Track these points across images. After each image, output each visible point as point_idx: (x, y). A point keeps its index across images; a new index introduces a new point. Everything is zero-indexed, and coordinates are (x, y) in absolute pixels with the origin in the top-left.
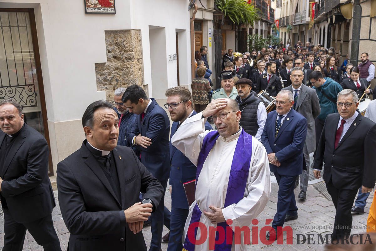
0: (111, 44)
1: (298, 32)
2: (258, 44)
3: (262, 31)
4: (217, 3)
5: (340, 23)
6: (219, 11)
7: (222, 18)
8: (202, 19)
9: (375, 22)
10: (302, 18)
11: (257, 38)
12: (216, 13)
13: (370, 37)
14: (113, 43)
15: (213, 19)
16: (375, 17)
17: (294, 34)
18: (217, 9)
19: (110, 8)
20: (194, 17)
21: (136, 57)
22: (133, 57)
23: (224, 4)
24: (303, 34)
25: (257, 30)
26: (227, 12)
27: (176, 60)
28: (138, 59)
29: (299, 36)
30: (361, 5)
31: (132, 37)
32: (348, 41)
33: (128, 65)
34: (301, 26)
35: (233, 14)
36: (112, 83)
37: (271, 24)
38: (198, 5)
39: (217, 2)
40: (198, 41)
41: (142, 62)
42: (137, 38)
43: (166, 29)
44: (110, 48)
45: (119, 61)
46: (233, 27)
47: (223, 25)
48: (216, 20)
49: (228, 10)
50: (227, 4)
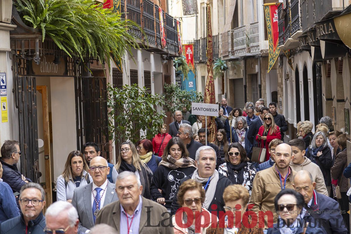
1: (242, 76)
2: (139, 111)
3: (147, 74)
4: (20, 7)
5: (340, 58)
6: (26, 27)
7: (35, 43)
10: (250, 40)
11: (133, 96)
12: (18, 34)
15: (11, 47)
17: (233, 82)
18: (19, 20)
23: (38, 10)
24: (257, 81)
25: (134, 74)
26: (46, 31)
29: (245, 87)
34: (249, 61)
35: (65, 36)
37: (170, 58)
39: (21, 4)
46: (67, 68)
47: (38, 64)
48: (20, 51)
49: (52, 26)
50: (48, 11)
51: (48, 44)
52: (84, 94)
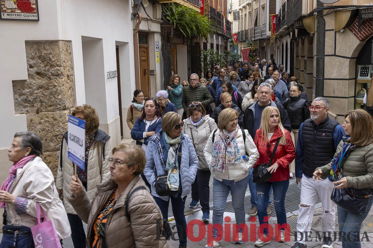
0: (34, 57)
1: (258, 47)
2: (214, 60)
3: (217, 45)
4: (165, 13)
5: (303, 38)
6: (167, 22)
7: (171, 29)
8: (148, 30)
9: (340, 37)
10: (263, 32)
11: (212, 54)
12: (164, 25)
13: (335, 53)
14: (36, 56)
15: (161, 31)
16: (339, 31)
18: (164, 19)
19: (32, 14)
20: (137, 28)
21: (66, 73)
22: (62, 73)
23: (173, 14)
24: (264, 50)
25: (212, 45)
26: (176, 24)
27: (117, 78)
28: (68, 76)
29: (259, 52)
30: (325, 18)
31: (60, 50)
32: (313, 58)
33: (55, 83)
34: (261, 41)
35: (184, 26)
36: (35, 105)
37: (228, 38)
38: (142, 14)
39: (165, 12)
40: (144, 56)
41: (73, 80)
42: (67, 51)
43: (104, 41)
44: (32, 62)
45: (43, 77)
46: (184, 40)
47: (172, 38)
48: (165, 32)
49: (178, 21)
50: (177, 15)
51: (177, 29)
52: (191, 52)
